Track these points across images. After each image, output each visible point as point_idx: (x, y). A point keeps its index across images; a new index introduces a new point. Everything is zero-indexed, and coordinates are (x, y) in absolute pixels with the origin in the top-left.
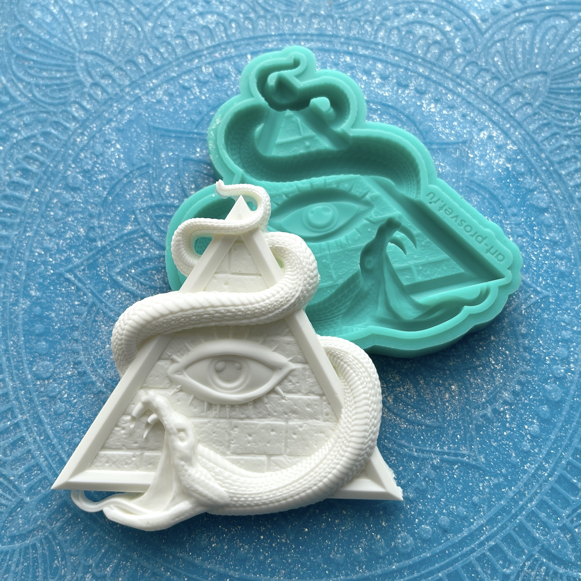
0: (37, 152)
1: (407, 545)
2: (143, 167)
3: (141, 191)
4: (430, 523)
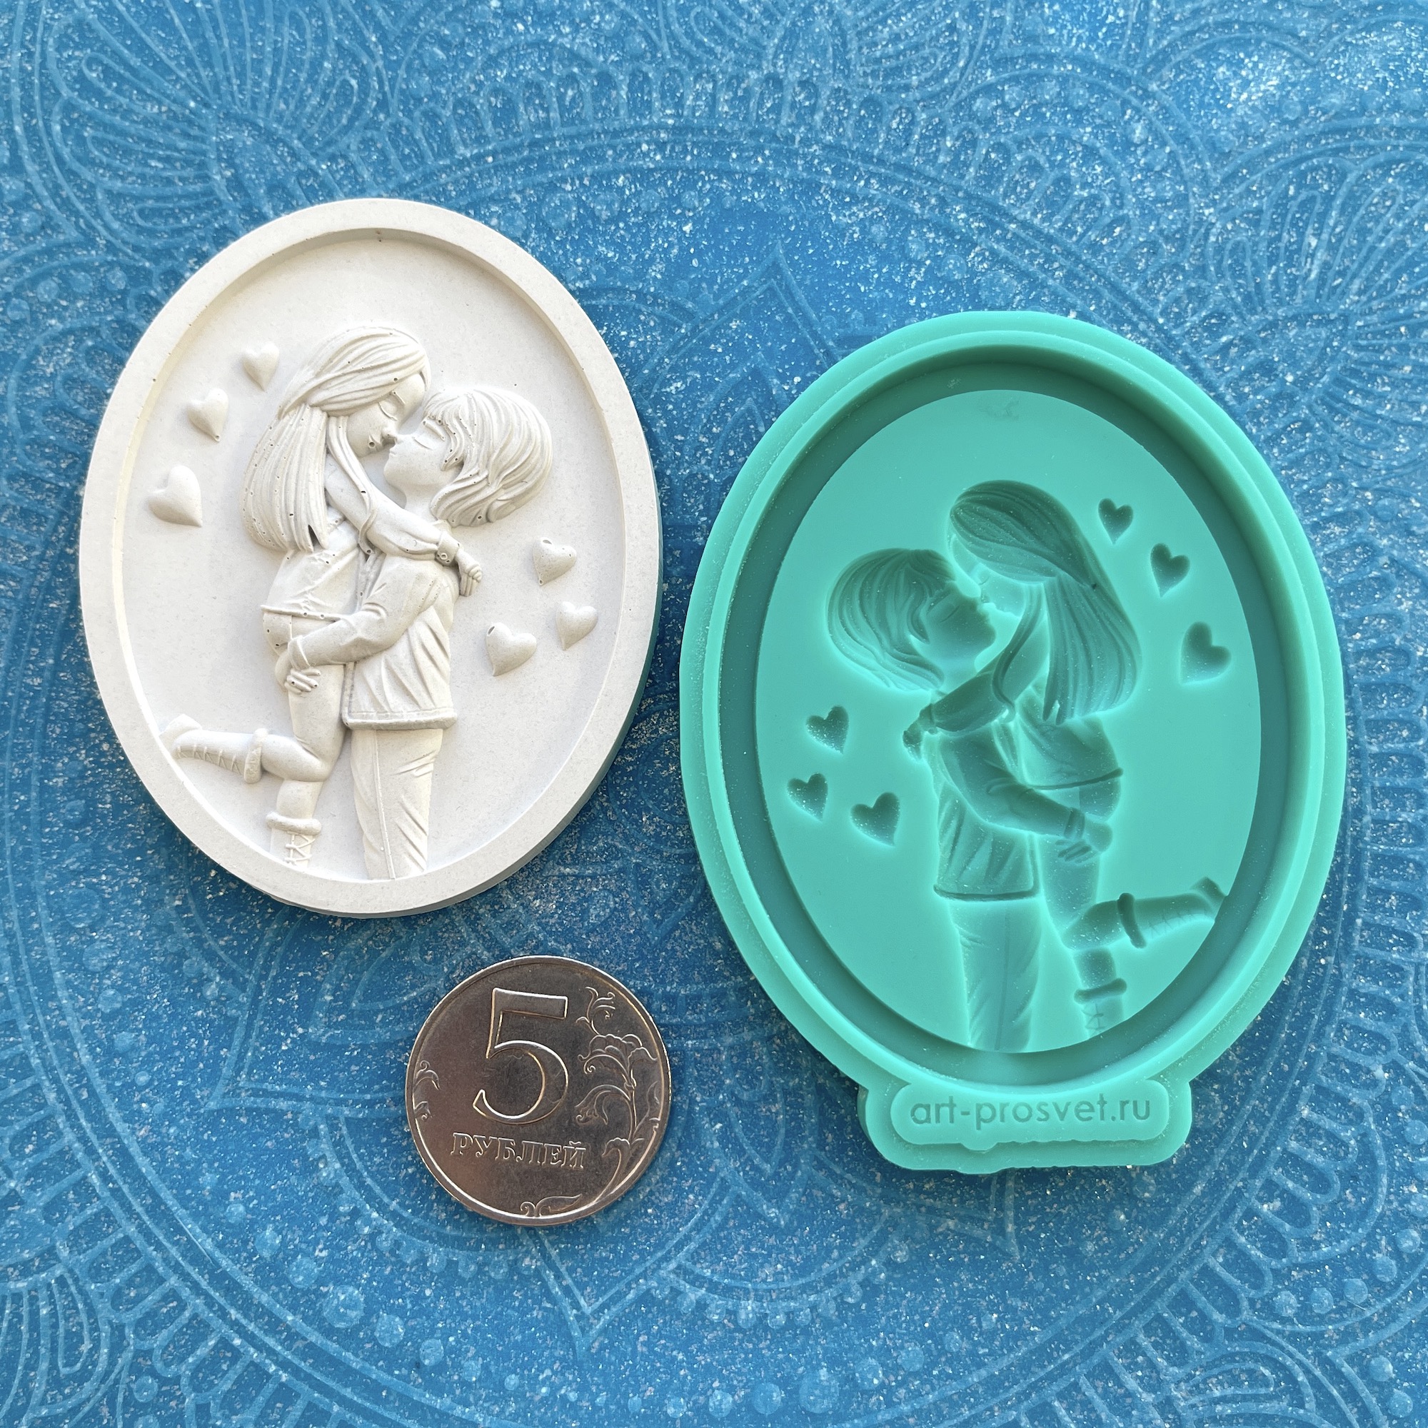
0: (561, 98)
1: (345, 1314)
2: (682, 308)
3: (632, 343)
4: (413, 1328)
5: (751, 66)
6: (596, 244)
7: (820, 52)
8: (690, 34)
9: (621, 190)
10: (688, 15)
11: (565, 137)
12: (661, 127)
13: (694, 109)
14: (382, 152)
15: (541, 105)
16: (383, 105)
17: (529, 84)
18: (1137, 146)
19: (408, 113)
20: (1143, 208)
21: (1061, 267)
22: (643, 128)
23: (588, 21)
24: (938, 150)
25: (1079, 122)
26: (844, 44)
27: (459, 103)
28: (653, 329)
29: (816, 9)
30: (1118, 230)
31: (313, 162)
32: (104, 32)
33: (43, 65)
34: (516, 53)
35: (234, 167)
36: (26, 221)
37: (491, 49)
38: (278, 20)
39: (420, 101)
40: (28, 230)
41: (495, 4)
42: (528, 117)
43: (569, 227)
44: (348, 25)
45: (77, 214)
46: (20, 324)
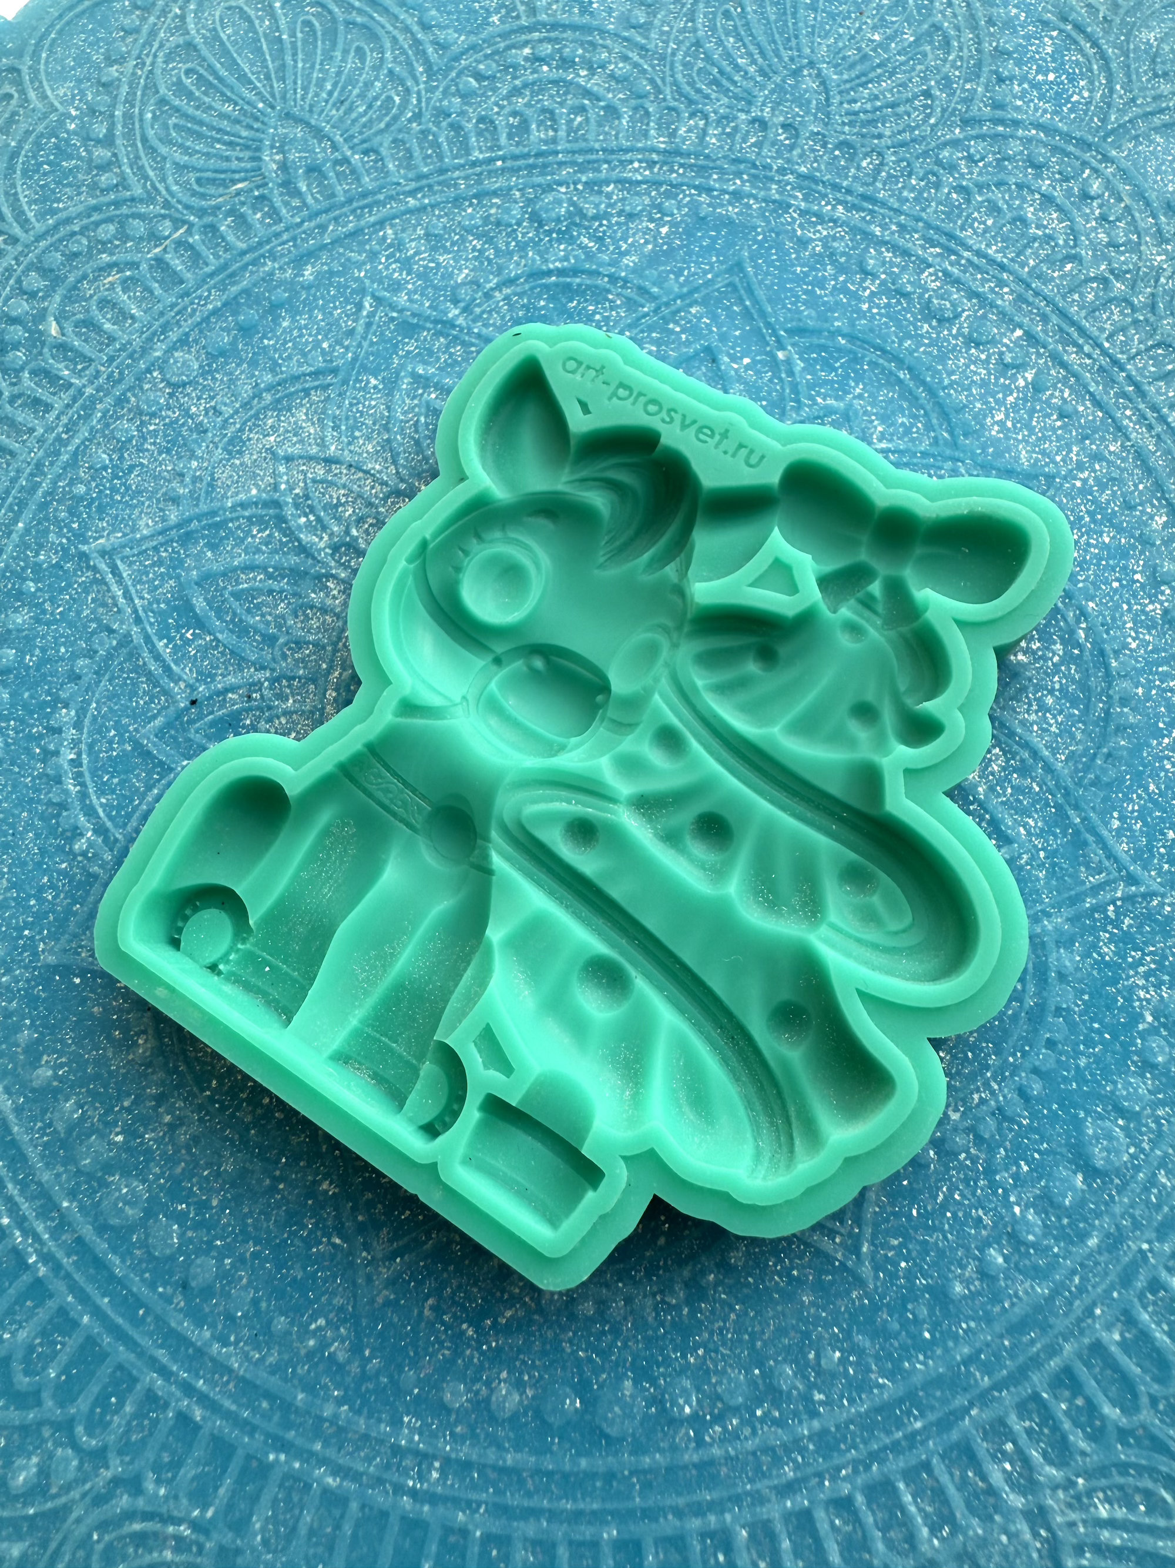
1: (122, 1210)
2: (648, 292)
4: (190, 1240)
5: (742, 111)
6: (579, 234)
7: (804, 104)
8: (692, 84)
9: (609, 196)
10: (692, 69)
11: (568, 152)
12: (653, 150)
13: (684, 139)
14: (409, 151)
15: (551, 127)
16: (417, 117)
17: (544, 110)
18: (1092, 198)
19: (437, 124)
20: (1095, 250)
21: (1012, 292)
22: (639, 150)
23: (603, 67)
24: (903, 187)
25: (1038, 176)
26: (827, 99)
27: (481, 119)
28: (618, 307)
29: (805, 72)
30: (1069, 267)
31: (349, 153)
32: (205, 52)
33: (151, 72)
34: (538, 87)
35: (283, 152)
36: (104, 179)
37: (517, 82)
38: (346, 52)
39: (449, 115)
40: (104, 186)
41: (527, 51)
42: (537, 134)
43: (558, 220)
44: (402, 58)
45: (146, 178)
46: (76, 255)
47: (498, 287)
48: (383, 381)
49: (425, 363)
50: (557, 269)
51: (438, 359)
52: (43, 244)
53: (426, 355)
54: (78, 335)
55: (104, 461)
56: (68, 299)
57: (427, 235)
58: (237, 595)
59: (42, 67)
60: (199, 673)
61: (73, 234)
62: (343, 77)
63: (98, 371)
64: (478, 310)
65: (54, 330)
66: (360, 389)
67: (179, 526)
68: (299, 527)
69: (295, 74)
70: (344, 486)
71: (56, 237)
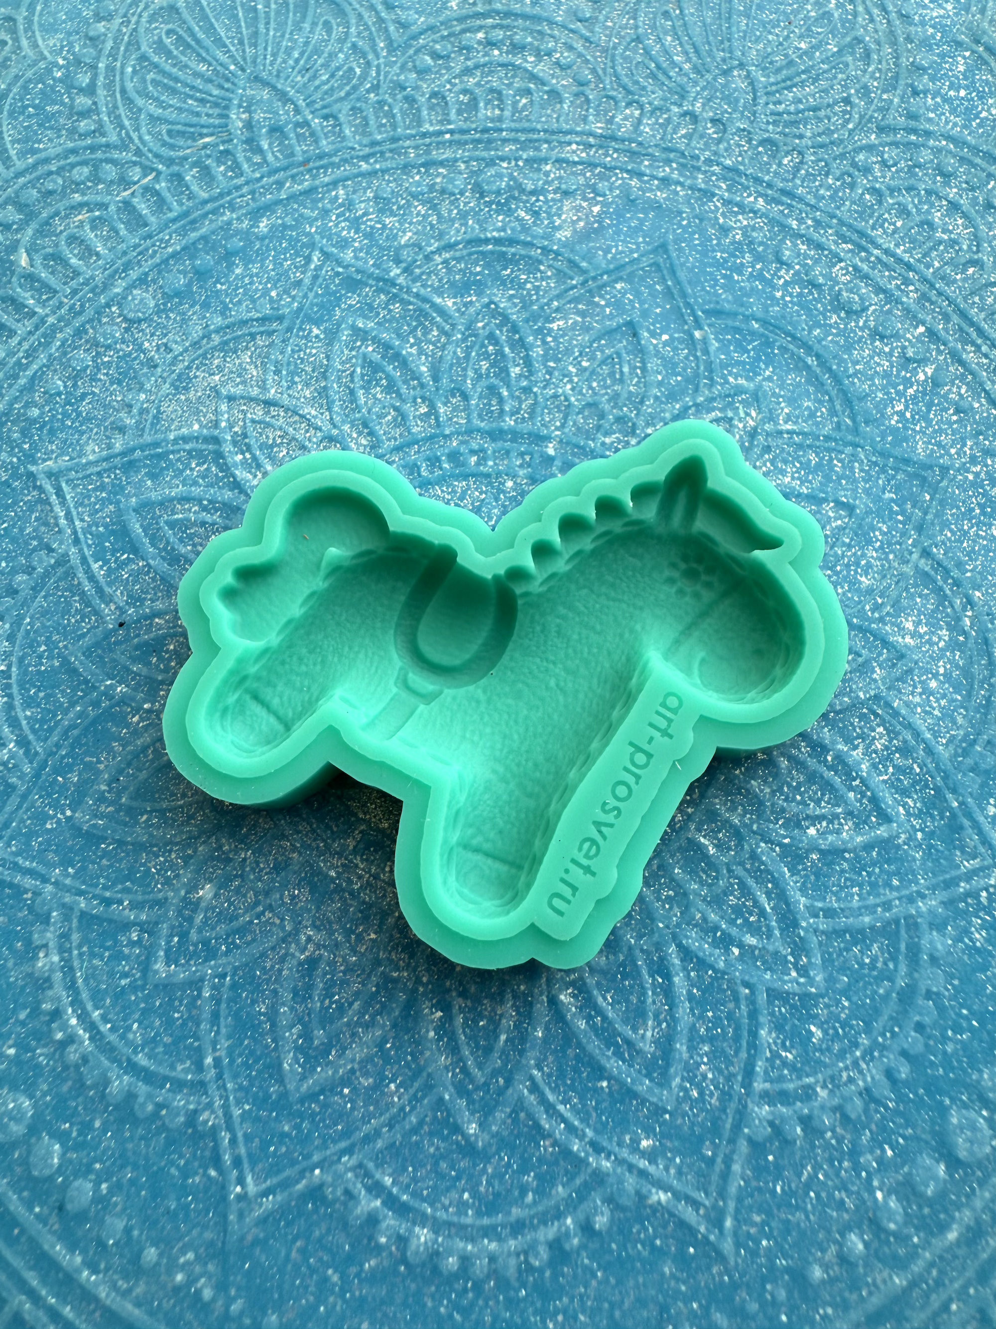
6: (518, 207)
9: (547, 174)
11: (512, 130)
14: (365, 119)
16: (375, 88)
17: (492, 90)
22: (577, 133)
27: (434, 95)
28: (549, 278)
31: (310, 117)
32: (186, 15)
33: (135, 30)
34: (487, 68)
35: (250, 112)
36: (84, 125)
37: (469, 63)
38: (314, 24)
39: (405, 89)
40: (81, 131)
41: (480, 35)
42: (486, 112)
43: (498, 193)
44: (366, 34)
45: (122, 127)
46: (50, 193)
47: (438, 251)
48: (325, 332)
49: (366, 317)
50: (494, 238)
51: (378, 314)
52: (22, 180)
53: (367, 309)
54: (46, 266)
55: (58, 387)
56: (40, 233)
57: (376, 197)
58: (172, 525)
59: (36, 18)
60: (129, 596)
61: (50, 173)
62: (310, 47)
63: (61, 303)
64: (417, 271)
65: (24, 261)
66: (303, 337)
67: (123, 454)
68: (235, 465)
69: (267, 42)
70: (281, 429)
71: (34, 175)
